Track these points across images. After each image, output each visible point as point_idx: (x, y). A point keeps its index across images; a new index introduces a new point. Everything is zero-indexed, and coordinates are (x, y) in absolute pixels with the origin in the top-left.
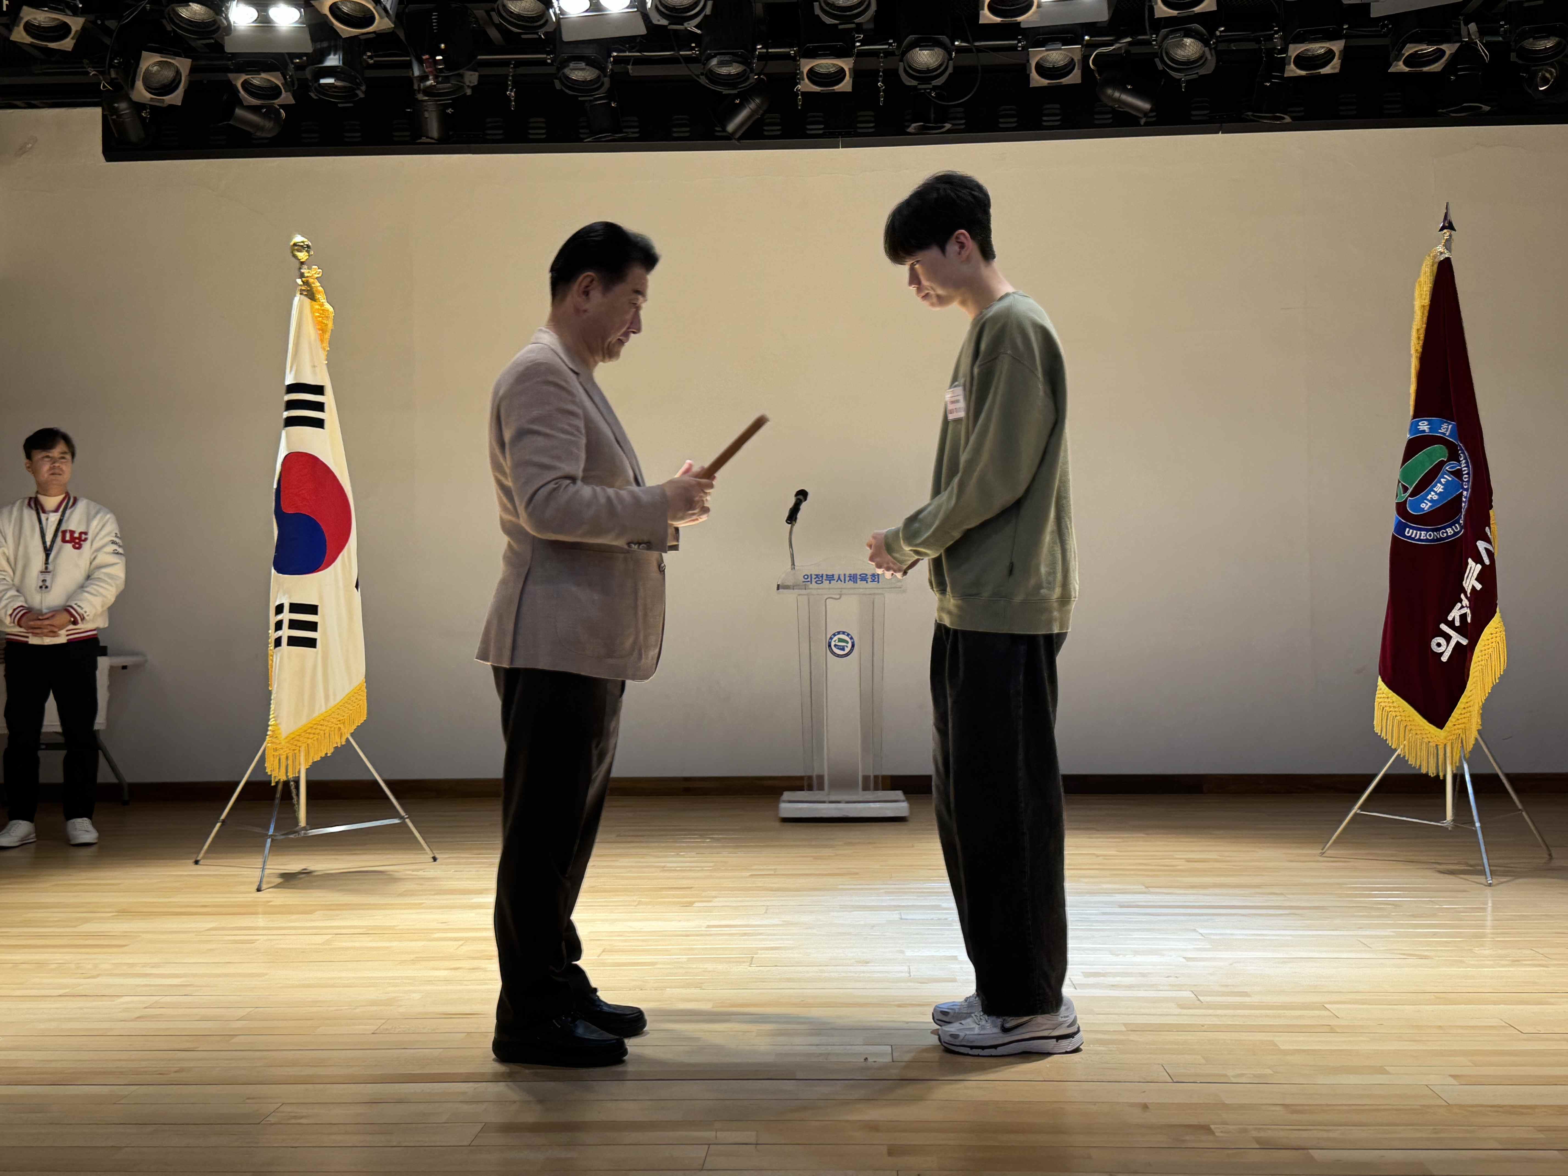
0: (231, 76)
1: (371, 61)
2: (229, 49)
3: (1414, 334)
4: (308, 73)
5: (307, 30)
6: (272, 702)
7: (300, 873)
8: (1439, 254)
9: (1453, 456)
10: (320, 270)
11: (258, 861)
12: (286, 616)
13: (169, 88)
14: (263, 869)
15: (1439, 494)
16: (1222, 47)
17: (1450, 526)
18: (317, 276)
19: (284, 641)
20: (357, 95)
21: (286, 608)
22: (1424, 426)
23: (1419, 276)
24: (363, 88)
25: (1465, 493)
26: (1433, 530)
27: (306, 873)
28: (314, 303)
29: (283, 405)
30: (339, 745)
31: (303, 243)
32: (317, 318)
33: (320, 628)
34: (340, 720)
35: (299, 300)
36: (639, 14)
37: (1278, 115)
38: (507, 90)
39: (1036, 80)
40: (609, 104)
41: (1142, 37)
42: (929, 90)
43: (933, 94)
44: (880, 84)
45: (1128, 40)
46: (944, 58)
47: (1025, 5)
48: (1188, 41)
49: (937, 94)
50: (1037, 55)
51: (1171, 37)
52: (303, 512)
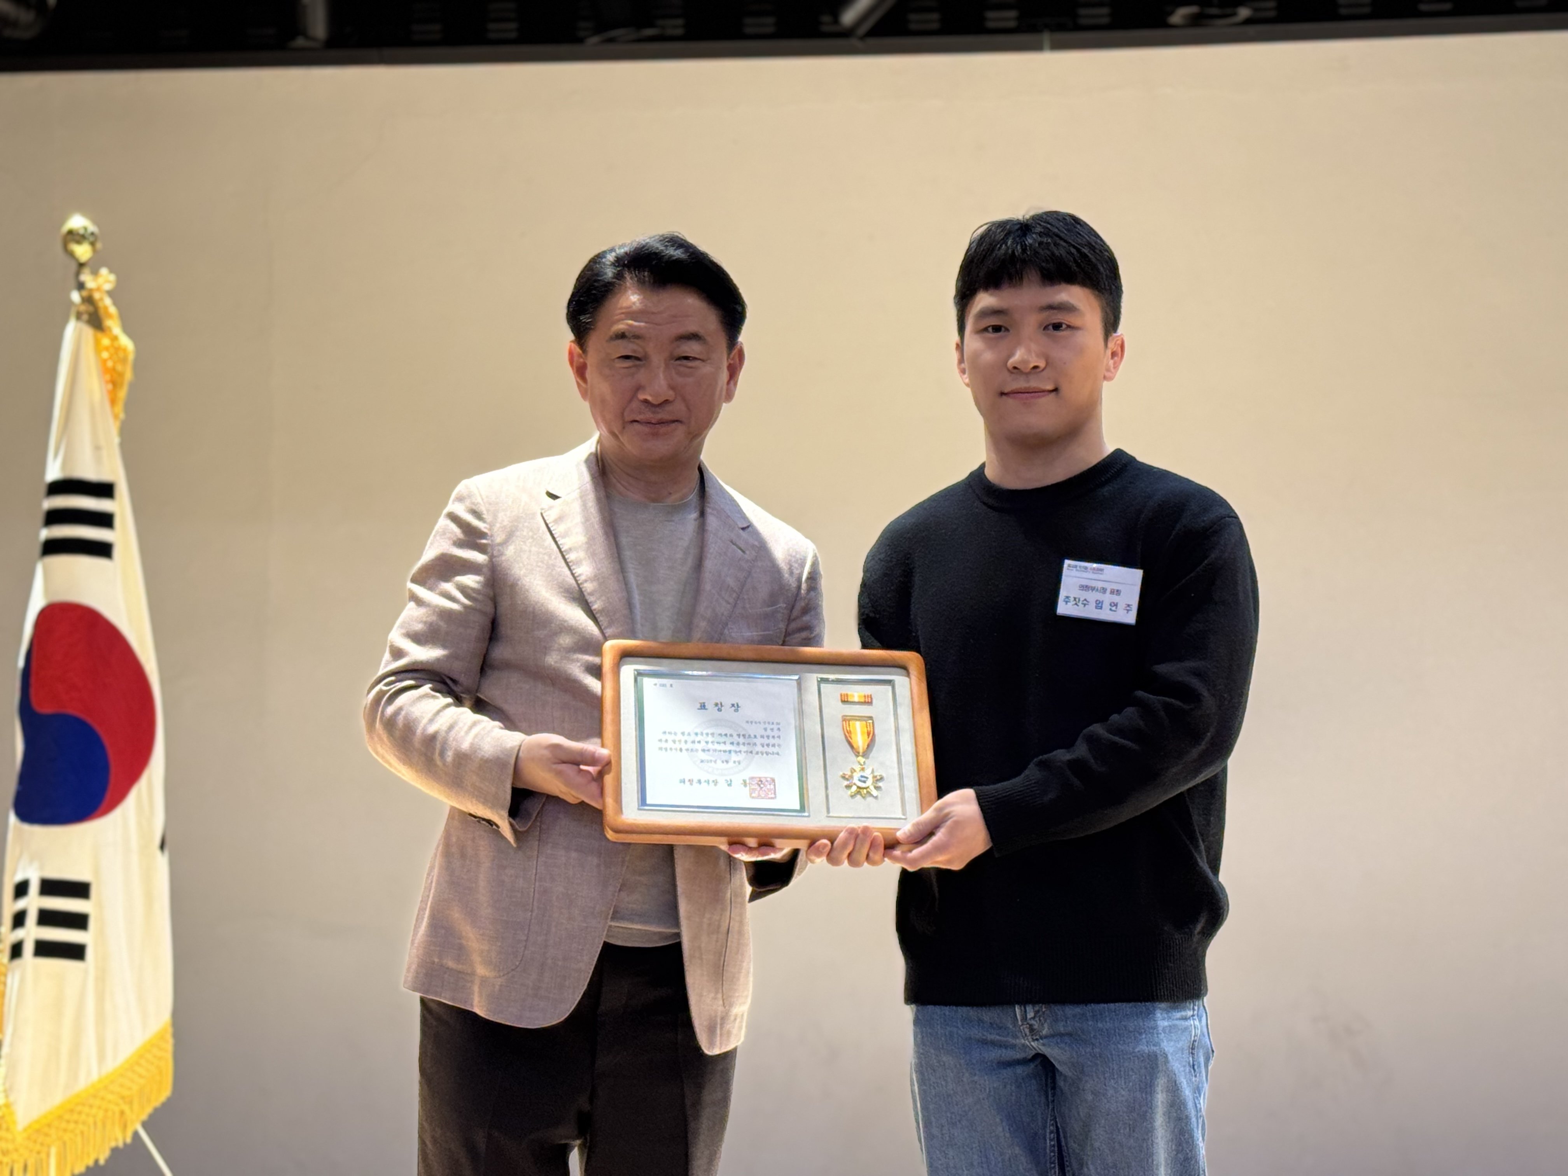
10: (112, 277)
12: (34, 902)
18: (109, 287)
19: (28, 949)
21: (34, 888)
28: (99, 335)
29: (40, 518)
30: (121, 1144)
31: (85, 229)
32: (104, 362)
33: (92, 923)
34: (123, 1098)
35: (72, 330)
52: (70, 711)
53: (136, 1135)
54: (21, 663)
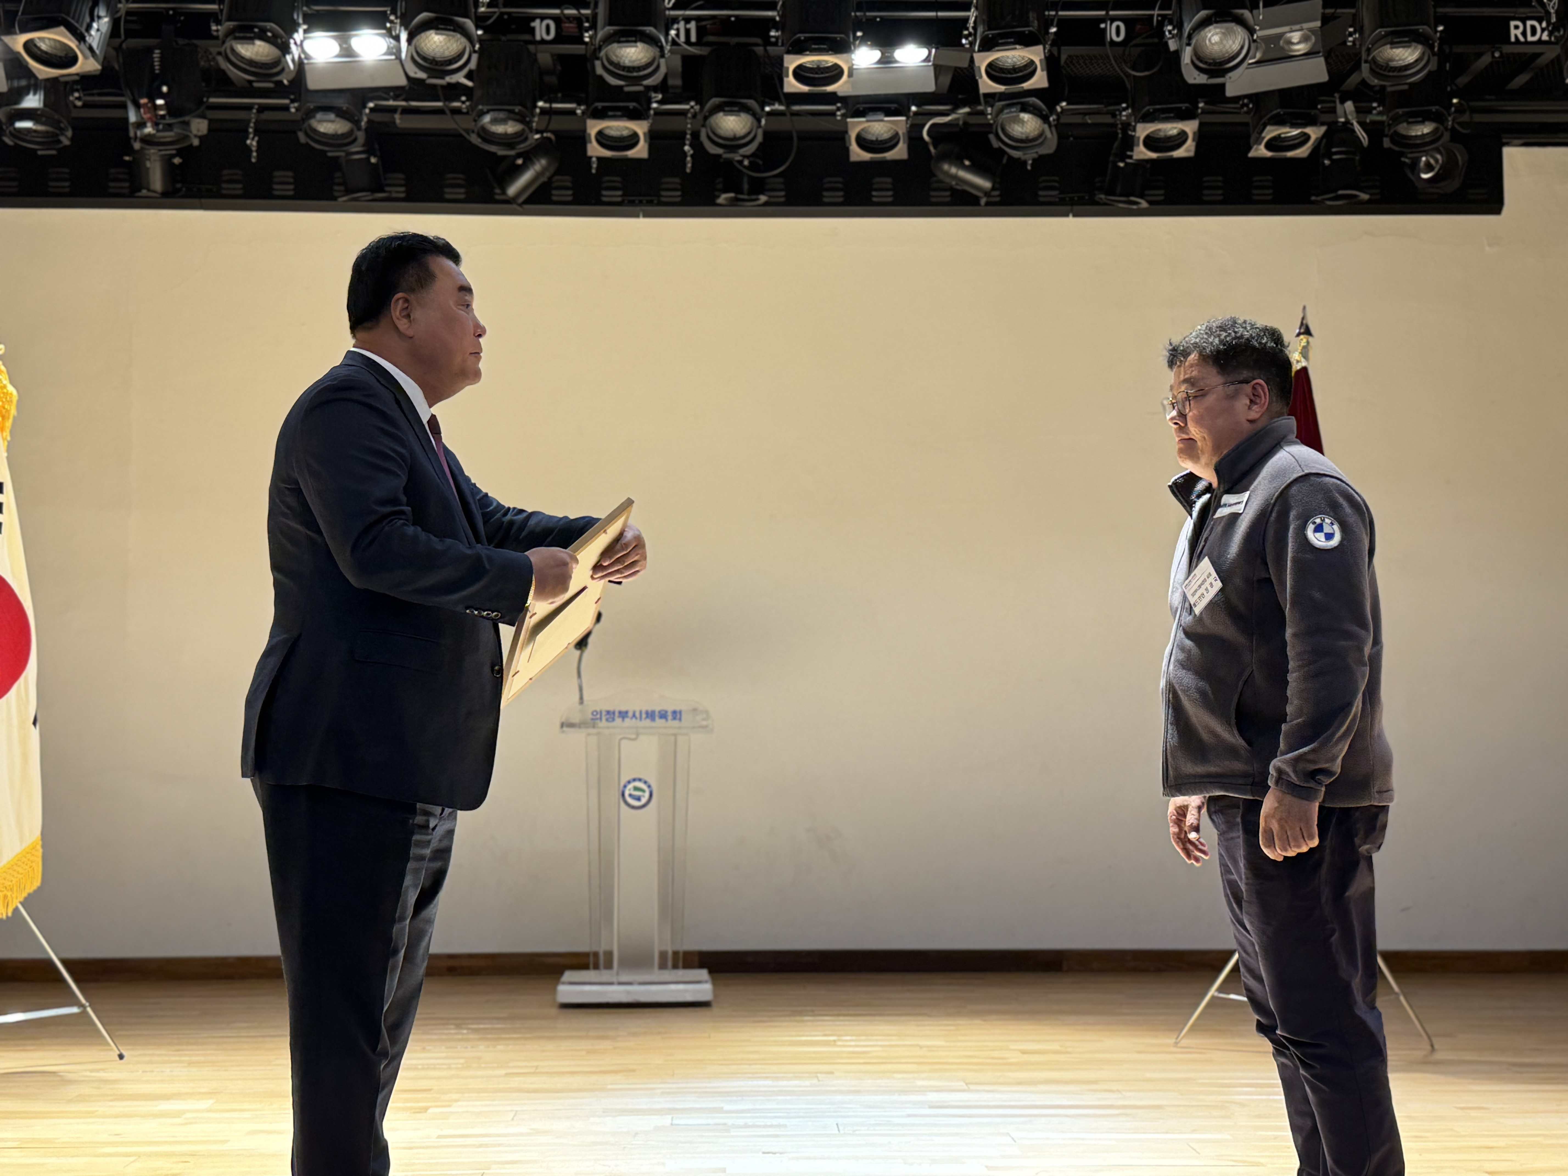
1: (79, 103)
16: (1064, 120)
20: (59, 142)
24: (69, 132)
36: (398, 61)
37: (1133, 199)
38: (247, 138)
39: (857, 154)
40: (368, 159)
41: (980, 108)
42: (739, 158)
43: (746, 163)
44: (687, 148)
45: (966, 110)
46: (752, 123)
47: (835, 73)
48: (1025, 116)
49: (750, 162)
50: (857, 126)
51: (1006, 111)
53: (17, 909)
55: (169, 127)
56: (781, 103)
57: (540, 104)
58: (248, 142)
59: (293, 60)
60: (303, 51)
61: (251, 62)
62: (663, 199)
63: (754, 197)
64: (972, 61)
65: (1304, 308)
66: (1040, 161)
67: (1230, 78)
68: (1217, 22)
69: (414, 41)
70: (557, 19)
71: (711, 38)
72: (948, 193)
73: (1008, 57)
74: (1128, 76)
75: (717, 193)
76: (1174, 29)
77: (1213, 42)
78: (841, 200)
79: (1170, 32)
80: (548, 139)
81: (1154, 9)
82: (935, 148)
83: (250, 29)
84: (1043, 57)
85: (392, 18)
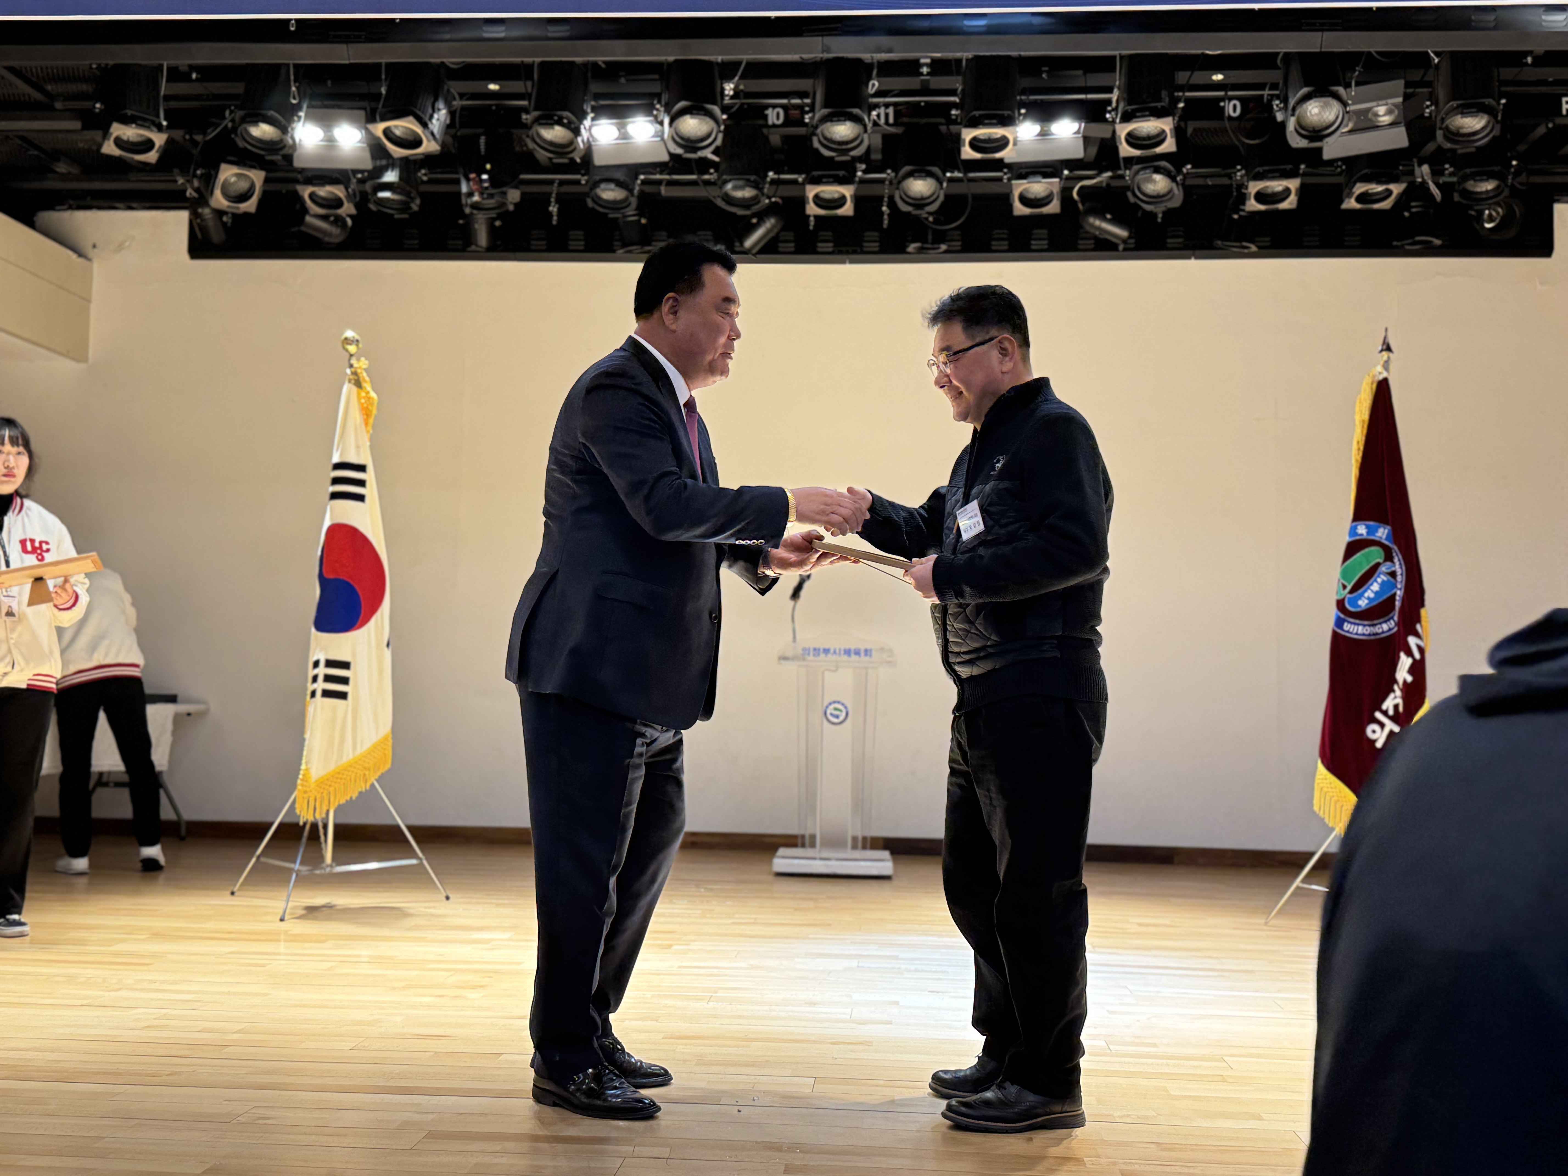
0: (299, 188)
1: (425, 178)
2: (297, 164)
3: (1355, 446)
4: (368, 187)
5: (367, 149)
6: (306, 749)
7: (323, 906)
8: (1378, 374)
9: (1389, 558)
10: (367, 362)
11: (284, 894)
12: (322, 671)
13: (244, 197)
14: (288, 901)
15: (1376, 593)
16: (1189, 182)
17: (1385, 622)
18: (364, 367)
19: (319, 693)
20: (410, 208)
21: (322, 664)
22: (1362, 530)
23: (1359, 392)
24: (418, 201)
25: (1398, 592)
26: (1370, 626)
27: (329, 907)
28: (360, 390)
29: (329, 481)
30: (364, 790)
31: (354, 337)
32: (362, 404)
33: (351, 682)
34: (365, 768)
35: (347, 388)
36: (662, 143)
37: (1245, 244)
38: (549, 205)
39: (1020, 209)
40: (639, 221)
41: (1120, 172)
42: (926, 216)
43: (931, 219)
44: (884, 208)
45: (1109, 174)
46: (936, 188)
47: (1003, 143)
48: (1157, 177)
49: (934, 219)
50: (1020, 187)
51: (1141, 173)
52: (341, 578)
53: (372, 785)
54: (319, 553)
55: (491, 196)
56: (959, 171)
57: (771, 174)
58: (551, 209)
59: (583, 141)
60: (591, 135)
61: (551, 143)
62: (865, 249)
63: (936, 246)
64: (1114, 132)
65: (1386, 330)
66: (1168, 213)
67: (1327, 142)
68: (1316, 97)
69: (675, 124)
70: (784, 107)
71: (905, 120)
72: (1092, 242)
73: (1144, 128)
74: (1243, 144)
75: (907, 244)
76: (1281, 103)
77: (1313, 113)
78: (1006, 248)
79: (1277, 105)
80: (776, 203)
81: (1264, 89)
82: (1083, 205)
83: (550, 117)
84: (1172, 126)
85: (658, 106)
